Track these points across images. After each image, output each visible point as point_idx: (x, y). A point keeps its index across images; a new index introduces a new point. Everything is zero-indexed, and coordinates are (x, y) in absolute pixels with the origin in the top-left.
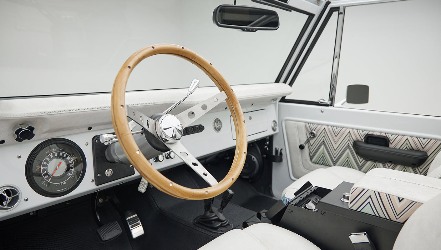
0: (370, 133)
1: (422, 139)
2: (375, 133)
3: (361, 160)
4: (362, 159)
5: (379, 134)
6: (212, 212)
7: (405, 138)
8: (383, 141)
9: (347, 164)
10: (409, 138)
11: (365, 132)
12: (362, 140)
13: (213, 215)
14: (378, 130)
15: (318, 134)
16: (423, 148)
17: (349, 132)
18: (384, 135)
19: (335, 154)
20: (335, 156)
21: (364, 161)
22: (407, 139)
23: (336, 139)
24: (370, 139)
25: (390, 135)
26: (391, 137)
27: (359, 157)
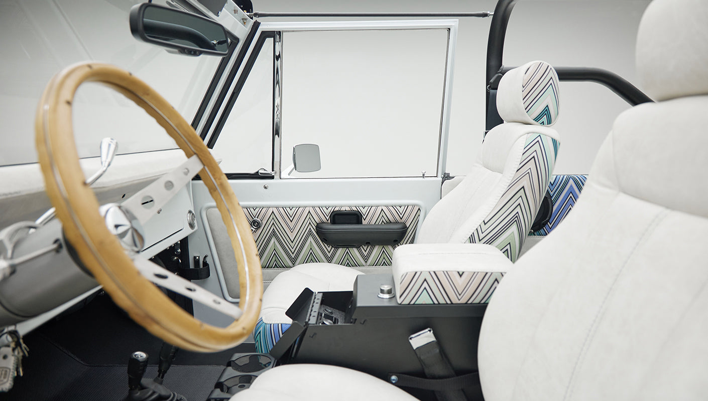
0: (337, 209)
1: (398, 208)
2: (343, 209)
3: (329, 249)
4: (331, 247)
5: (348, 209)
6: (143, 388)
7: (379, 209)
8: (355, 217)
9: (312, 258)
10: (385, 209)
11: (330, 209)
12: (328, 221)
13: (148, 392)
14: (345, 203)
15: (264, 222)
16: (401, 219)
17: (309, 212)
18: (354, 209)
19: (293, 247)
20: (293, 250)
21: (333, 249)
22: (382, 209)
23: (292, 225)
24: (338, 217)
25: (361, 208)
26: (364, 211)
27: (326, 245)
